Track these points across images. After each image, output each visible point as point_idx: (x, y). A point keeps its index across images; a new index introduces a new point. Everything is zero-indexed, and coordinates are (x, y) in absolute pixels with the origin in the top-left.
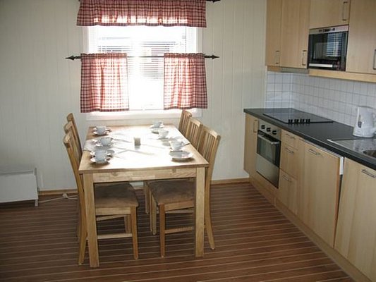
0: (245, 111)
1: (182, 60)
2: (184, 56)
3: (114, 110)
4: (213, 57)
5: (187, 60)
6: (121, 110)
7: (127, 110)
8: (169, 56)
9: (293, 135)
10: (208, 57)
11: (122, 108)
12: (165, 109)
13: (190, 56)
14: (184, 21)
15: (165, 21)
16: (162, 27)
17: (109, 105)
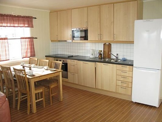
0: (46, 56)
1: (26, 40)
2: (27, 38)
3: (4, 61)
4: (36, 38)
5: (28, 39)
6: (6, 60)
7: (9, 60)
8: (22, 38)
9: (74, 60)
10: (35, 38)
11: (7, 59)
12: (22, 58)
13: (29, 38)
14: (27, 25)
15: (20, 25)
16: (19, 27)
17: (2, 59)
